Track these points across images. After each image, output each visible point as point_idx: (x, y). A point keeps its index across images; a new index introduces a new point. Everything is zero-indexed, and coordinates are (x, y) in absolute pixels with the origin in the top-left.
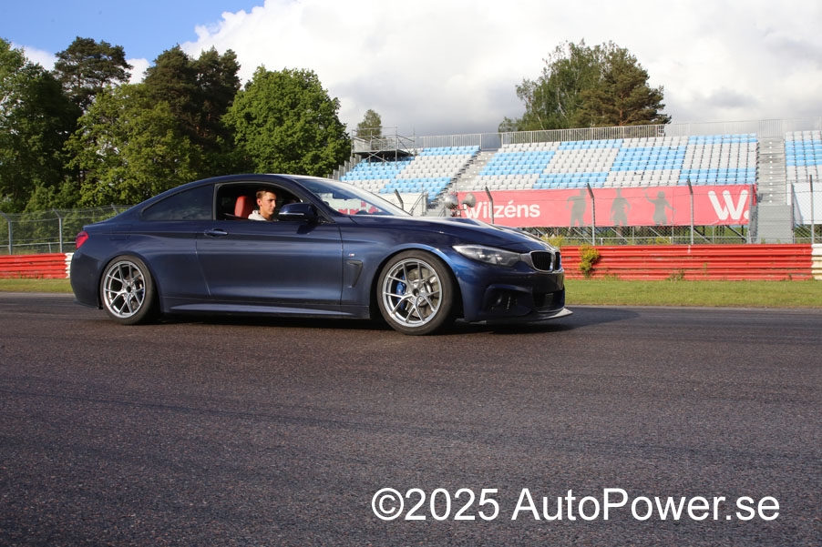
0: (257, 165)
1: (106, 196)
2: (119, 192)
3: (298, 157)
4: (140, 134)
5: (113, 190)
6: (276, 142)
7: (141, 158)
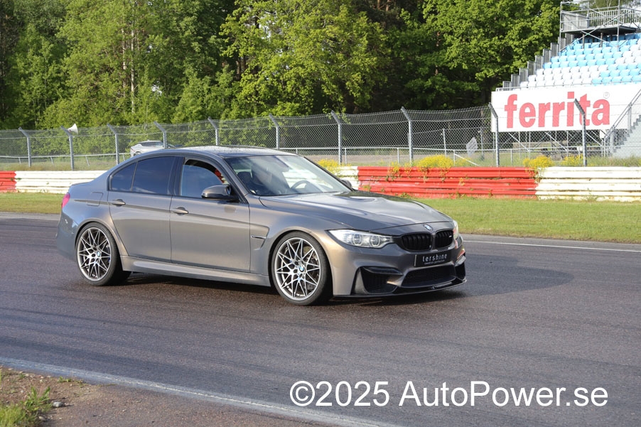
0: (450, 45)
1: (270, 87)
2: (285, 83)
3: (501, 32)
4: (307, 12)
5: (278, 81)
6: (474, 14)
7: (308, 41)
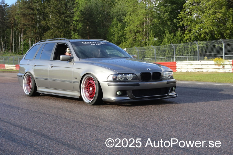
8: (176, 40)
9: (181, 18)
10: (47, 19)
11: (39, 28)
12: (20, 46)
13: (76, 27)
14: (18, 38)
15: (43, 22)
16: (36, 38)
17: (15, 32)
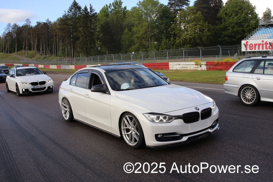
1: (183, 41)
2: (187, 40)
3: (242, 26)
4: (192, 22)
6: (235, 22)
8: (170, 44)
9: (173, 28)
10: (78, 31)
11: (72, 38)
12: (60, 50)
13: (98, 36)
14: (58, 45)
15: (75, 34)
16: (71, 45)
17: (56, 41)
